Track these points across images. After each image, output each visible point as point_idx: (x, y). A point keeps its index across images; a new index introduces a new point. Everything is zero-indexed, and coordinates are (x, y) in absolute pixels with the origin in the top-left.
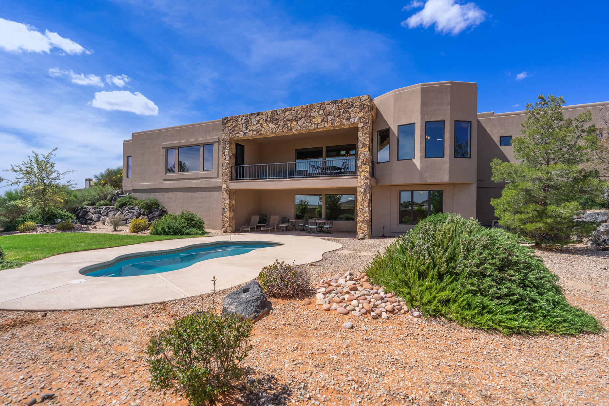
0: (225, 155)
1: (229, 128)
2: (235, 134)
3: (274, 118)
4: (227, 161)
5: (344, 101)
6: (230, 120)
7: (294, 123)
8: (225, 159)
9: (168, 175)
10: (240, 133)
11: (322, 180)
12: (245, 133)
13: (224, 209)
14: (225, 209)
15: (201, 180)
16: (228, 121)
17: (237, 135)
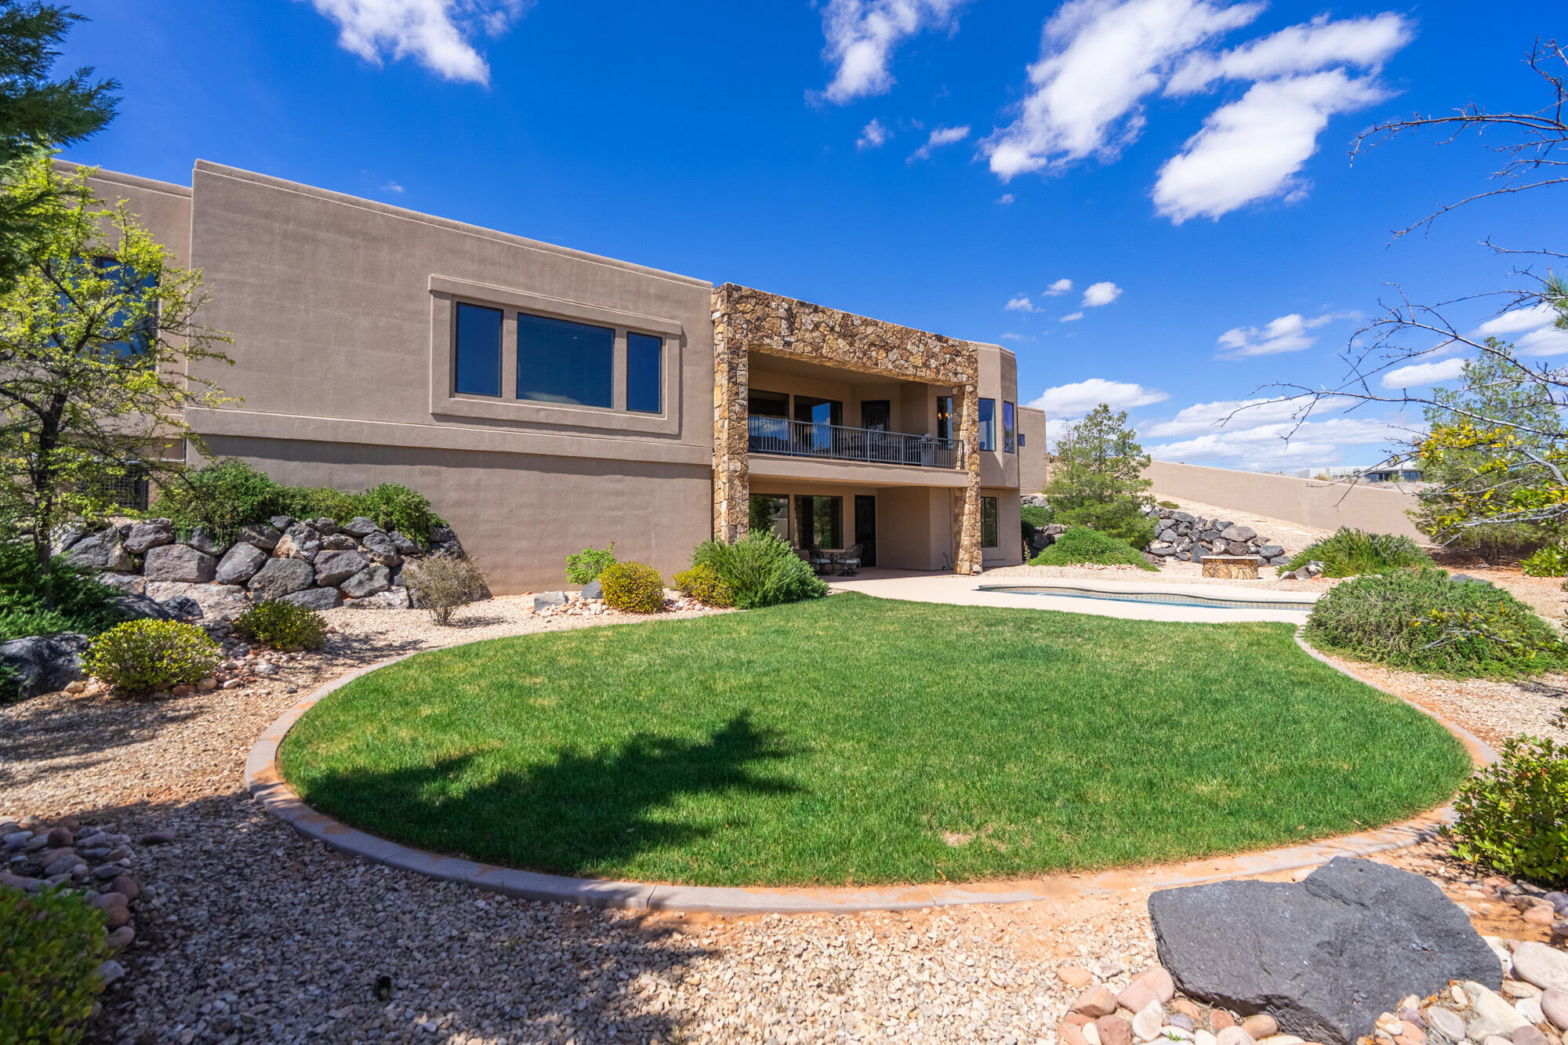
0: (735, 383)
1: (748, 316)
2: (762, 338)
3: (847, 332)
4: (743, 399)
5: (950, 342)
6: (747, 297)
7: (883, 354)
8: (737, 394)
9: (460, 398)
10: (776, 338)
11: (926, 471)
12: (788, 344)
13: (736, 527)
14: (739, 527)
15: (620, 439)
16: (741, 297)
17: (767, 341)
